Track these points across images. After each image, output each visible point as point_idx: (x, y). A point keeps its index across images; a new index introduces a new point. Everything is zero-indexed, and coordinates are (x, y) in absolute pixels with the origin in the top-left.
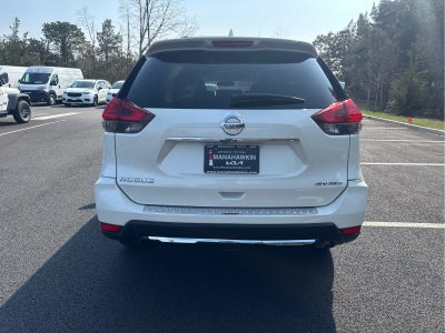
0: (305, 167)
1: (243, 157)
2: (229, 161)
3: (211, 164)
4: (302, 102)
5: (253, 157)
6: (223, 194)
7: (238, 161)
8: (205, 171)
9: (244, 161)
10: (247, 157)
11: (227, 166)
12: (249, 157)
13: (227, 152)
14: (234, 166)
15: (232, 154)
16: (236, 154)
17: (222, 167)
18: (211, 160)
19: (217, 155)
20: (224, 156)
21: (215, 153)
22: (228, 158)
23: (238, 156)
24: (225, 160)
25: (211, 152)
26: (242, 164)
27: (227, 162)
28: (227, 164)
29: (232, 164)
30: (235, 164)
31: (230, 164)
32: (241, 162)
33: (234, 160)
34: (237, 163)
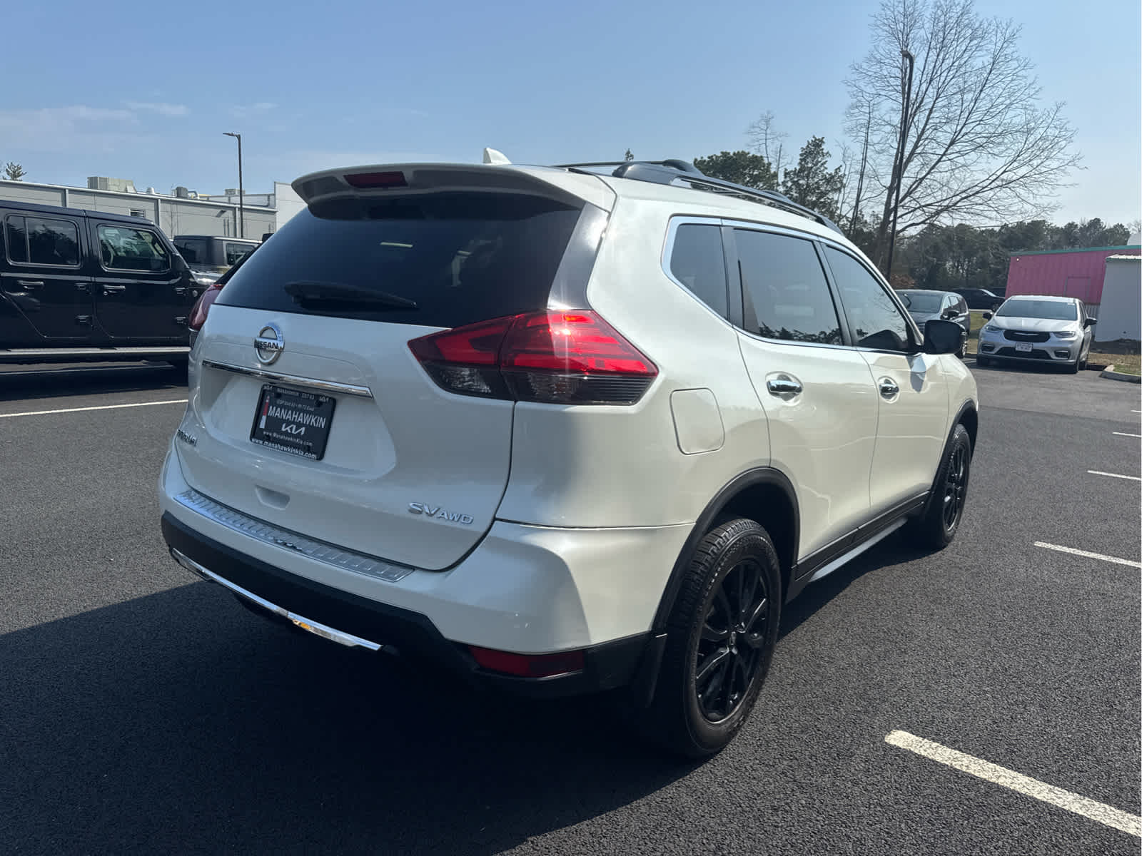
1: (307, 419)
2: (288, 423)
3: (262, 425)
4: (411, 308)
5: (322, 422)
6: (269, 493)
7: (299, 425)
8: (252, 437)
9: (308, 427)
10: (313, 420)
11: (281, 434)
12: (316, 420)
13: (289, 404)
14: (291, 435)
15: (295, 410)
16: (301, 411)
17: (275, 435)
18: (264, 418)
19: (275, 408)
20: (283, 411)
21: (272, 403)
22: (288, 417)
23: (302, 414)
24: (282, 421)
25: (267, 401)
26: (302, 433)
27: (284, 425)
28: (283, 429)
29: (289, 431)
30: (293, 432)
31: (287, 430)
32: (303, 429)
33: (293, 423)
34: (296, 430)
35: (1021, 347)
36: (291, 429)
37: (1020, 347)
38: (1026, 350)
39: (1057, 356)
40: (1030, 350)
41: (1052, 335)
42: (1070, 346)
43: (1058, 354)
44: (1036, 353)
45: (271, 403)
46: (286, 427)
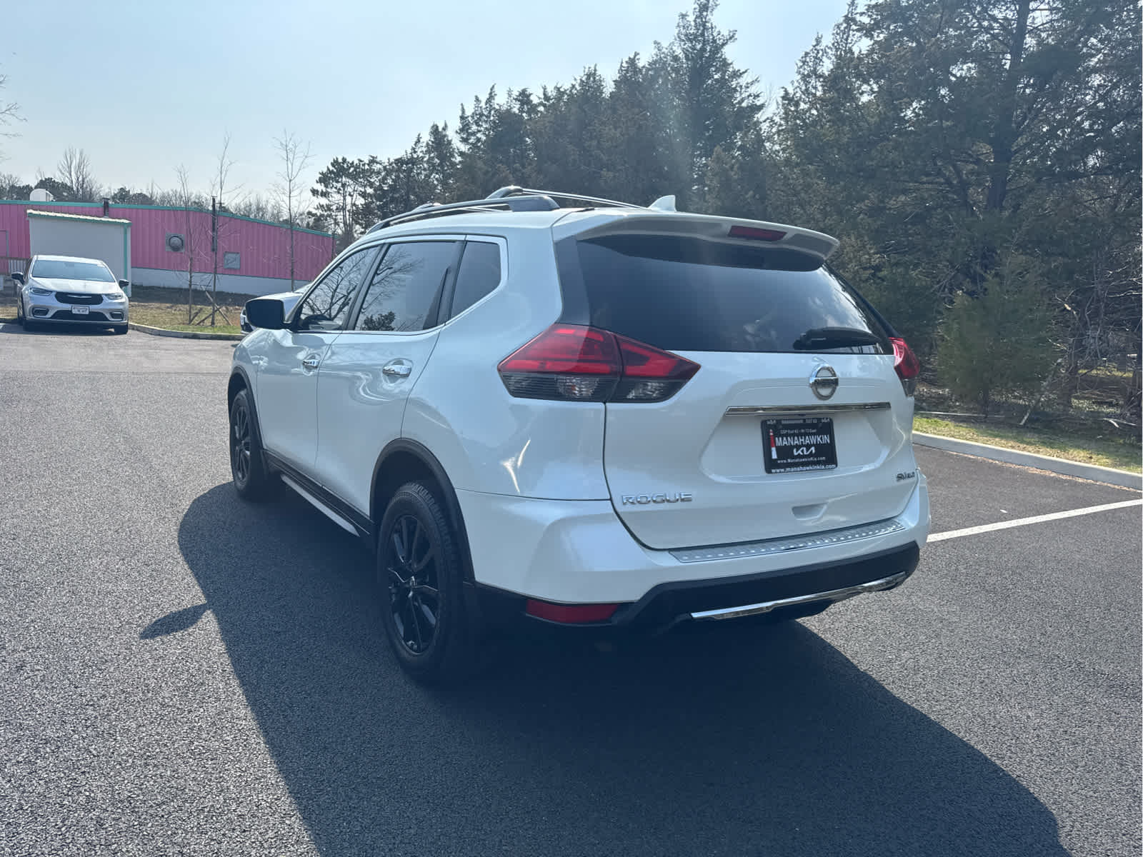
0: (885, 453)
1: (813, 440)
2: (798, 447)
3: (774, 456)
5: (826, 439)
7: (808, 447)
8: (768, 470)
9: (817, 446)
10: (819, 439)
11: (796, 458)
12: (821, 438)
13: (792, 432)
14: (804, 456)
15: (800, 435)
16: (805, 435)
17: (789, 461)
18: (774, 449)
19: (780, 439)
20: (789, 438)
21: (777, 434)
22: (795, 442)
23: (807, 437)
24: (791, 447)
25: (771, 434)
26: (814, 452)
27: (795, 450)
28: (796, 454)
29: (802, 454)
30: (805, 453)
31: (799, 454)
32: (813, 449)
33: (803, 446)
34: (807, 451)
35: (78, 310)
36: (802, 451)
37: (76, 310)
38: (84, 313)
39: (113, 317)
40: (87, 313)
41: (104, 297)
42: (121, 307)
43: (113, 316)
44: (94, 315)
45: (775, 435)
46: (797, 451)
